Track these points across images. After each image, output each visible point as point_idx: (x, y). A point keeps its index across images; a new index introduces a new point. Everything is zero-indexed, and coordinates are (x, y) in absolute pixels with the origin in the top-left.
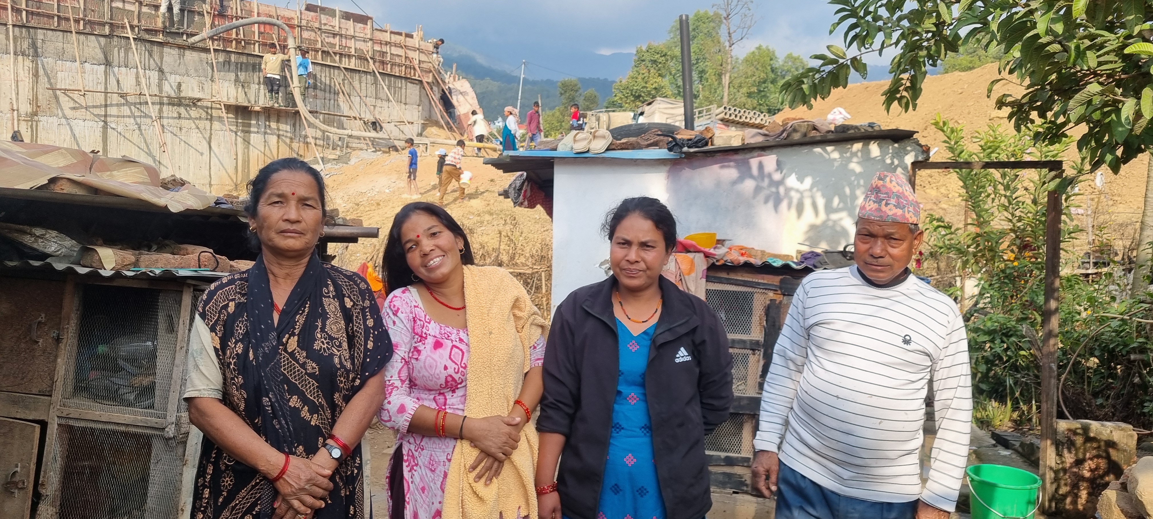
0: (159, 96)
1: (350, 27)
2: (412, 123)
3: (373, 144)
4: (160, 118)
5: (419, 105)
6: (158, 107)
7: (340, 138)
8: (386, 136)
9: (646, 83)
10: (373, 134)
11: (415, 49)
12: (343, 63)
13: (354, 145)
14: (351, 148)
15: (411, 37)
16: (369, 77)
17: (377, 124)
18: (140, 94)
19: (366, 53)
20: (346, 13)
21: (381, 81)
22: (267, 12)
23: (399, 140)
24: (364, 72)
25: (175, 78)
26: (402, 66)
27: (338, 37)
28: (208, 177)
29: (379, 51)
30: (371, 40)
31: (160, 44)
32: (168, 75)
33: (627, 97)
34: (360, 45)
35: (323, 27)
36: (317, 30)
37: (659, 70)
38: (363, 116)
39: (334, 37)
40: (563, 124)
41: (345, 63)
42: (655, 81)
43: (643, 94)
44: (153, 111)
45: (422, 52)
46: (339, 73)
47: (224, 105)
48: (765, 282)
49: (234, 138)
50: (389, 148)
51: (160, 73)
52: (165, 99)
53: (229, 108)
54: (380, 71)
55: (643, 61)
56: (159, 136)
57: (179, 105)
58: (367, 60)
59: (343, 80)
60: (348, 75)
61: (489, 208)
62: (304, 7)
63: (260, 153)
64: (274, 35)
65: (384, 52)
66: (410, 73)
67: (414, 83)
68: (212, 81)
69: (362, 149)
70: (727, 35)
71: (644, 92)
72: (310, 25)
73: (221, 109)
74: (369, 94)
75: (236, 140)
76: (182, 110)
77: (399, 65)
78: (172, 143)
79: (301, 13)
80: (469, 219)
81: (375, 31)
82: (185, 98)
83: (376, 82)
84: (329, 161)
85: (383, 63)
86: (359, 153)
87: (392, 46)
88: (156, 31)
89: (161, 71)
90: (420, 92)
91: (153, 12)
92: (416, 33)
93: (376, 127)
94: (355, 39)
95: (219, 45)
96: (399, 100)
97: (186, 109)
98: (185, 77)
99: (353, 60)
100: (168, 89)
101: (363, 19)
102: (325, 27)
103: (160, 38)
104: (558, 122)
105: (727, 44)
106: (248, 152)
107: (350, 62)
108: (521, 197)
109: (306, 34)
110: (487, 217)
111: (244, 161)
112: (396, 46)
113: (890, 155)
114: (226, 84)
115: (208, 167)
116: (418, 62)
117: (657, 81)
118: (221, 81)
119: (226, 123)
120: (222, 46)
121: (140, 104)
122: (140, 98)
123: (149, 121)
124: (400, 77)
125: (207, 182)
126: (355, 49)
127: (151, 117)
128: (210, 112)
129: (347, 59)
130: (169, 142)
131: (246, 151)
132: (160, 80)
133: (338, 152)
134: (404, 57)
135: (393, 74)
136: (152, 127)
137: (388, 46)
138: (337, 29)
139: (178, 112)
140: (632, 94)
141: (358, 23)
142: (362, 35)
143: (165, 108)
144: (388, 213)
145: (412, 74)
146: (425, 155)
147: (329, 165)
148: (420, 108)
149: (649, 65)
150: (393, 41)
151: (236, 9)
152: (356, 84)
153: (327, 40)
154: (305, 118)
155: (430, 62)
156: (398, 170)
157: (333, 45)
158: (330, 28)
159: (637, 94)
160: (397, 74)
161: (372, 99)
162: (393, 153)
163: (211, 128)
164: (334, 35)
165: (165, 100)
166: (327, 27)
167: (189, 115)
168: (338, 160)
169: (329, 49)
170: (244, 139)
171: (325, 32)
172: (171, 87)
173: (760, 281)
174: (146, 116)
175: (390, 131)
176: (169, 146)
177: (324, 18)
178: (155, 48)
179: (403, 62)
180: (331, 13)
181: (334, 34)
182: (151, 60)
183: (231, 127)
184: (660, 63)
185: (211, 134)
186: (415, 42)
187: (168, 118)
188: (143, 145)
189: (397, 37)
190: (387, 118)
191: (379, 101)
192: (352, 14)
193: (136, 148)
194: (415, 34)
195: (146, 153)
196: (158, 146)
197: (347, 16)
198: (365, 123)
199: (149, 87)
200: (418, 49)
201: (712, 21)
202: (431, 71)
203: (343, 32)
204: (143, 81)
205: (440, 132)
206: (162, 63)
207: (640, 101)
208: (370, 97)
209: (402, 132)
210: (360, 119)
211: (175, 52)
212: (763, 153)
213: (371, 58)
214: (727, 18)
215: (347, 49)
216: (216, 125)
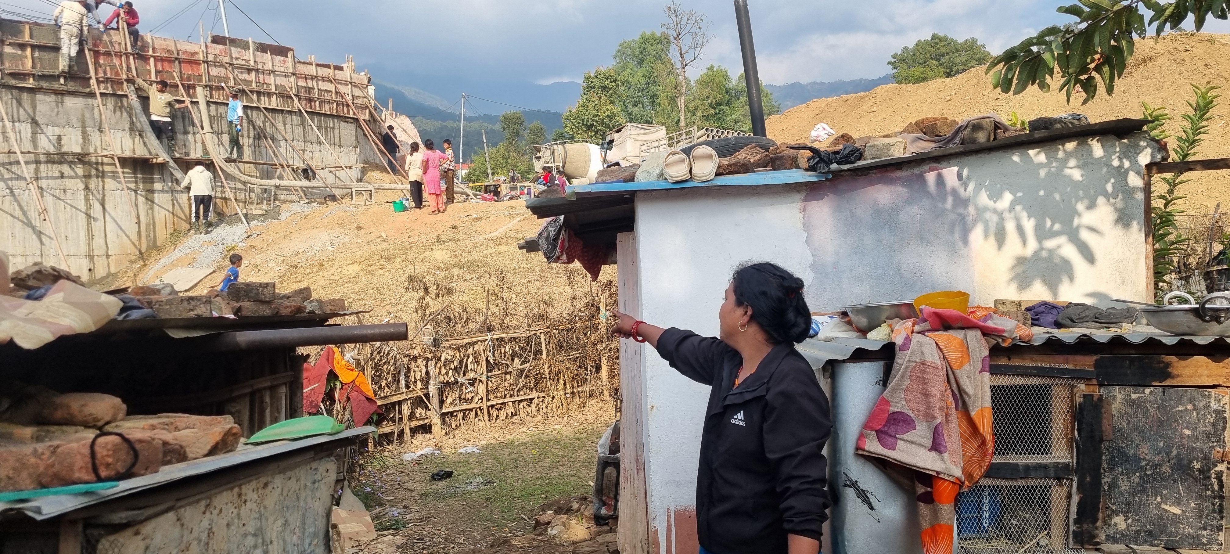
0: (33, 153)
1: (267, 60)
2: (350, 168)
3: (305, 195)
4: (37, 179)
5: (356, 147)
6: (33, 167)
7: (266, 189)
8: (321, 184)
9: (597, 111)
10: (305, 183)
11: (346, 83)
12: (262, 102)
13: (282, 197)
14: (279, 201)
15: (341, 69)
16: (294, 117)
17: (309, 172)
18: (9, 152)
19: (289, 90)
20: (261, 44)
21: (310, 121)
22: (165, 47)
23: (338, 188)
24: (287, 111)
25: (53, 131)
26: (332, 103)
27: (254, 72)
28: (104, 246)
29: (304, 87)
30: (293, 74)
31: (32, 91)
32: (44, 127)
33: (578, 128)
34: (281, 81)
35: (234, 62)
36: (227, 66)
37: (610, 96)
38: (291, 163)
39: (249, 74)
40: (509, 160)
41: (265, 103)
42: (607, 109)
43: (595, 124)
44: (27, 171)
45: (355, 86)
46: (258, 115)
47: (119, 158)
48: (1071, 367)
49: (133, 198)
50: (325, 198)
51: (34, 125)
52: (42, 156)
53: (124, 162)
54: (307, 110)
55: (593, 87)
56: (38, 203)
57: (60, 163)
58: (291, 98)
59: (264, 122)
60: (269, 116)
61: (457, 260)
62: (210, 39)
63: (167, 213)
64: (174, 73)
65: (310, 88)
66: (343, 110)
67: (347, 122)
68: (101, 132)
69: (293, 202)
70: (679, 56)
71: (596, 121)
72: (218, 60)
73: (115, 164)
74: (296, 137)
75: (136, 200)
76: (66, 169)
77: (329, 102)
78: (55, 209)
79: (206, 46)
80: (435, 274)
81: (297, 64)
82: (67, 154)
83: (303, 123)
84: (254, 217)
85: (310, 100)
86: (291, 206)
87: (319, 80)
88: (25, 75)
89: (34, 122)
90: (356, 132)
91: (20, 52)
92: (347, 64)
93: (309, 174)
94: (274, 74)
95: (106, 88)
96: (333, 143)
97: (70, 167)
98: (66, 128)
99: (274, 99)
100: (45, 144)
101: (281, 51)
102: (238, 62)
103: (30, 83)
104: (504, 158)
105: (679, 65)
106: (153, 213)
107: (270, 101)
108: (558, 249)
109: (214, 71)
110: (456, 271)
111: (148, 225)
112: (323, 80)
113: (1117, 154)
114: (119, 134)
115: (103, 235)
116: (351, 98)
117: (610, 108)
118: (112, 131)
119: (122, 180)
120: (110, 89)
121: (10, 163)
122: (9, 157)
123: (22, 183)
124: (331, 116)
125: (104, 252)
126: (275, 85)
127: (25, 179)
128: (101, 169)
129: (266, 98)
130: (50, 208)
131: (150, 212)
132: (34, 133)
133: (265, 207)
134: (334, 92)
135: (323, 112)
136: (27, 191)
137: (315, 81)
138: (252, 63)
139: (60, 171)
140: (583, 124)
141: (276, 55)
142: (282, 69)
143: (43, 167)
144: (336, 274)
145: (346, 112)
146: (370, 203)
147: (254, 223)
148: (358, 150)
149: (599, 92)
150: (320, 74)
151: (126, 44)
152: (280, 126)
153: (240, 76)
154: (221, 168)
155: (366, 97)
156: (340, 222)
157: (249, 82)
158: (244, 63)
159: (589, 124)
160: (328, 113)
161: (300, 143)
162: (330, 203)
163: (103, 187)
164: (249, 71)
165: (42, 158)
166: (240, 62)
167: (76, 173)
168: (265, 216)
169: (244, 87)
170: (147, 199)
171: (237, 68)
172: (49, 140)
173: (1062, 366)
174: (19, 178)
175: (324, 178)
176: (51, 213)
177: (235, 52)
178: (25, 96)
179: (334, 99)
180: (244, 45)
181: (248, 69)
182: (21, 110)
183: (129, 185)
184: (611, 89)
185: (104, 195)
186: (345, 75)
187: (47, 178)
188: (18, 213)
189: (325, 69)
190: (320, 164)
191: (309, 144)
192: (268, 45)
193: (9, 217)
194: (345, 66)
195: (23, 222)
196: (37, 213)
197: (263, 48)
198: (293, 170)
199: (20, 142)
200: (351, 83)
201: (660, 42)
202: (367, 107)
203: (259, 67)
204: (11, 135)
205: (384, 176)
206: (35, 113)
207: (593, 131)
208: (298, 140)
209: (339, 178)
210: (288, 166)
211: (51, 99)
212: (939, 165)
213: (295, 95)
214: (677, 38)
215: (265, 86)
216: (110, 183)
